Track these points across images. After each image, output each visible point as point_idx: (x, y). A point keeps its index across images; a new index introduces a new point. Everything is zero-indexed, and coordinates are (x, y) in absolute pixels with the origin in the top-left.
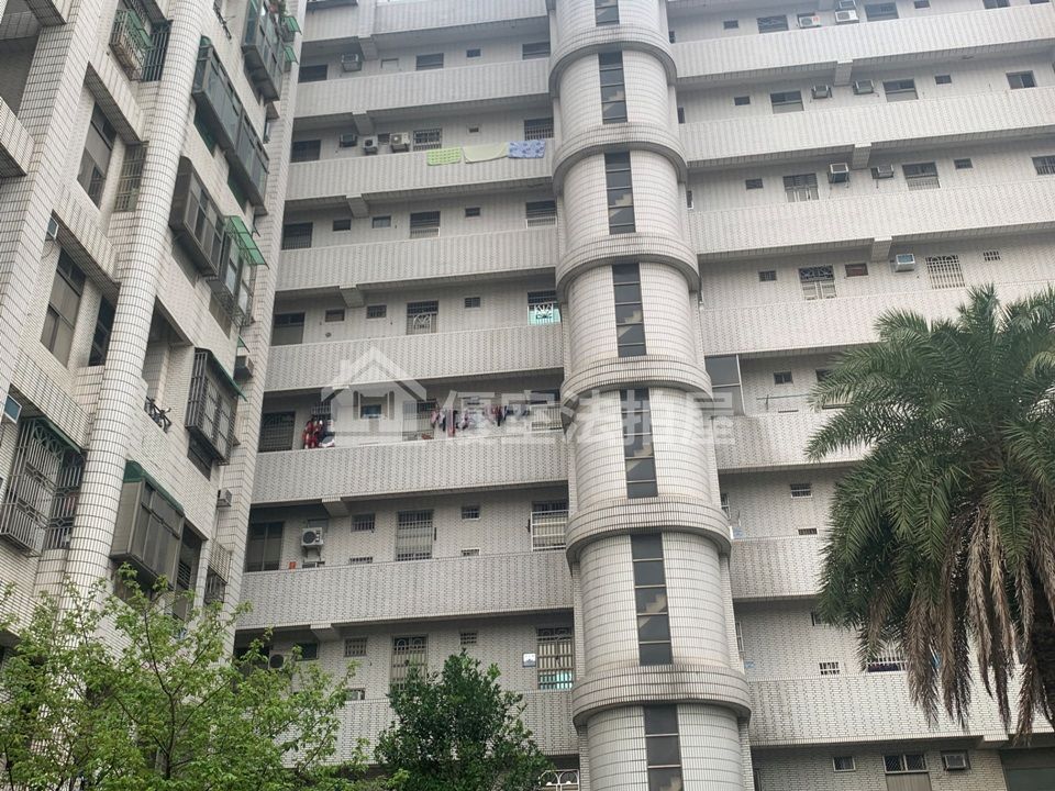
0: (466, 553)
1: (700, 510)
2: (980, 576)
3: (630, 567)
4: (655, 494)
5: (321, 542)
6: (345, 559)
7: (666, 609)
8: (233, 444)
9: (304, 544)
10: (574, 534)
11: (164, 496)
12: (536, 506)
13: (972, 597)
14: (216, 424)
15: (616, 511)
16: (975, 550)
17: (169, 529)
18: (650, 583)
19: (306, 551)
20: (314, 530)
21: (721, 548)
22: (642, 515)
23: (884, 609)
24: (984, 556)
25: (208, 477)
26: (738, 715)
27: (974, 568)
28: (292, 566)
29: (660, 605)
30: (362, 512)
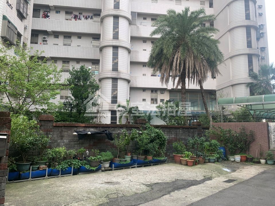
0: (78, 46)
1: (126, 43)
2: (176, 62)
3: (112, 53)
4: (118, 39)
5: (47, 40)
6: (52, 44)
7: (118, 61)
8: (27, 15)
9: (43, 39)
10: (101, 45)
11: (12, 24)
12: (93, 38)
13: (174, 65)
14: (23, 9)
15: (110, 41)
16: (176, 57)
17: (14, 32)
18: (115, 56)
19: (44, 41)
20: (45, 37)
21: (129, 51)
22: (115, 43)
23: (158, 66)
24: (177, 58)
25: (22, 21)
26: (128, 81)
27: (175, 60)
28: (41, 44)
29: (117, 61)
30: (56, 34)
